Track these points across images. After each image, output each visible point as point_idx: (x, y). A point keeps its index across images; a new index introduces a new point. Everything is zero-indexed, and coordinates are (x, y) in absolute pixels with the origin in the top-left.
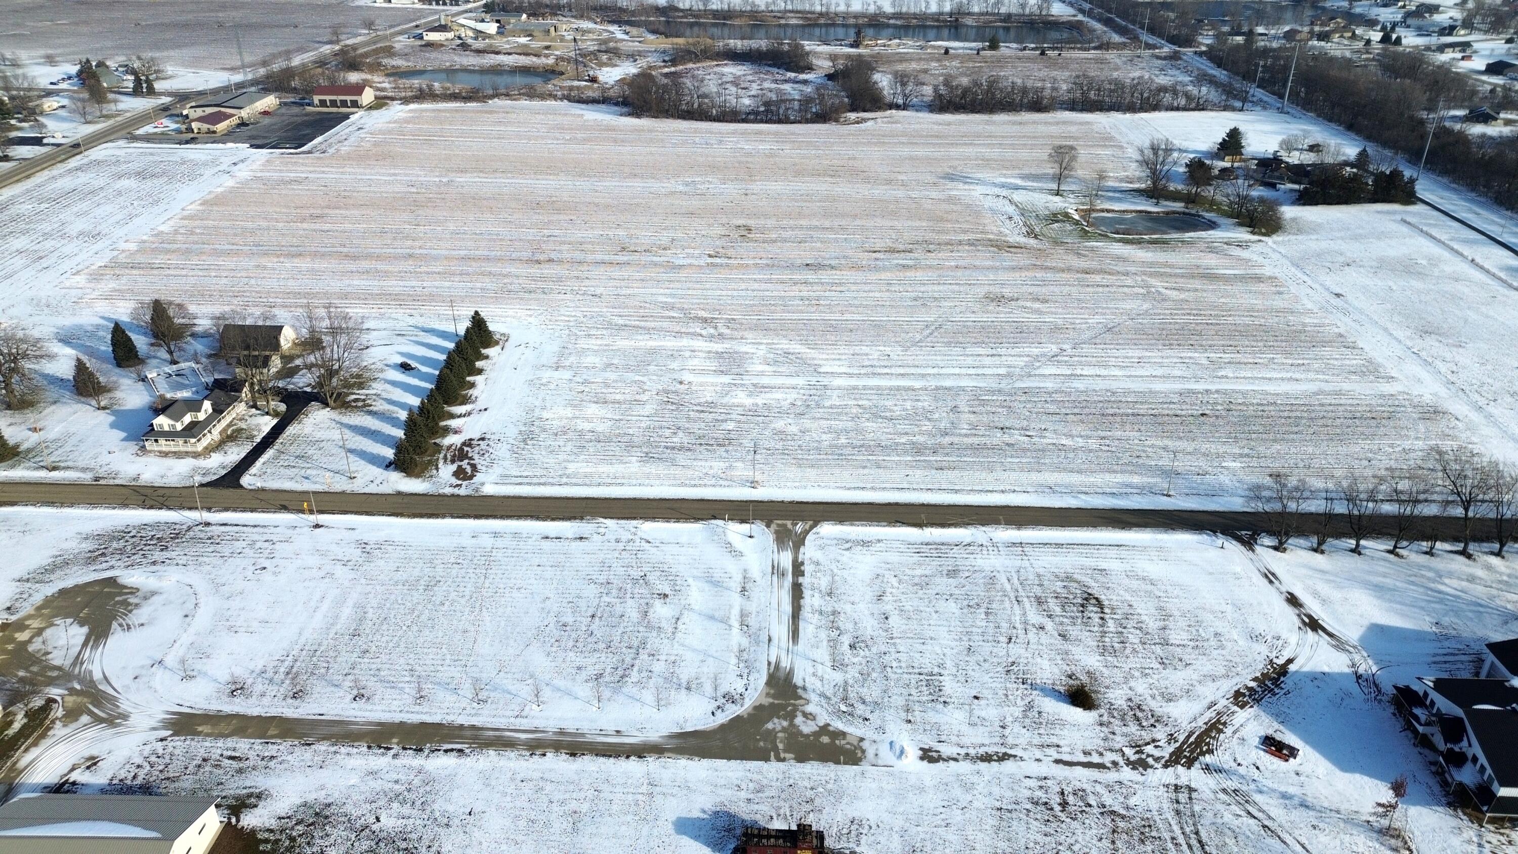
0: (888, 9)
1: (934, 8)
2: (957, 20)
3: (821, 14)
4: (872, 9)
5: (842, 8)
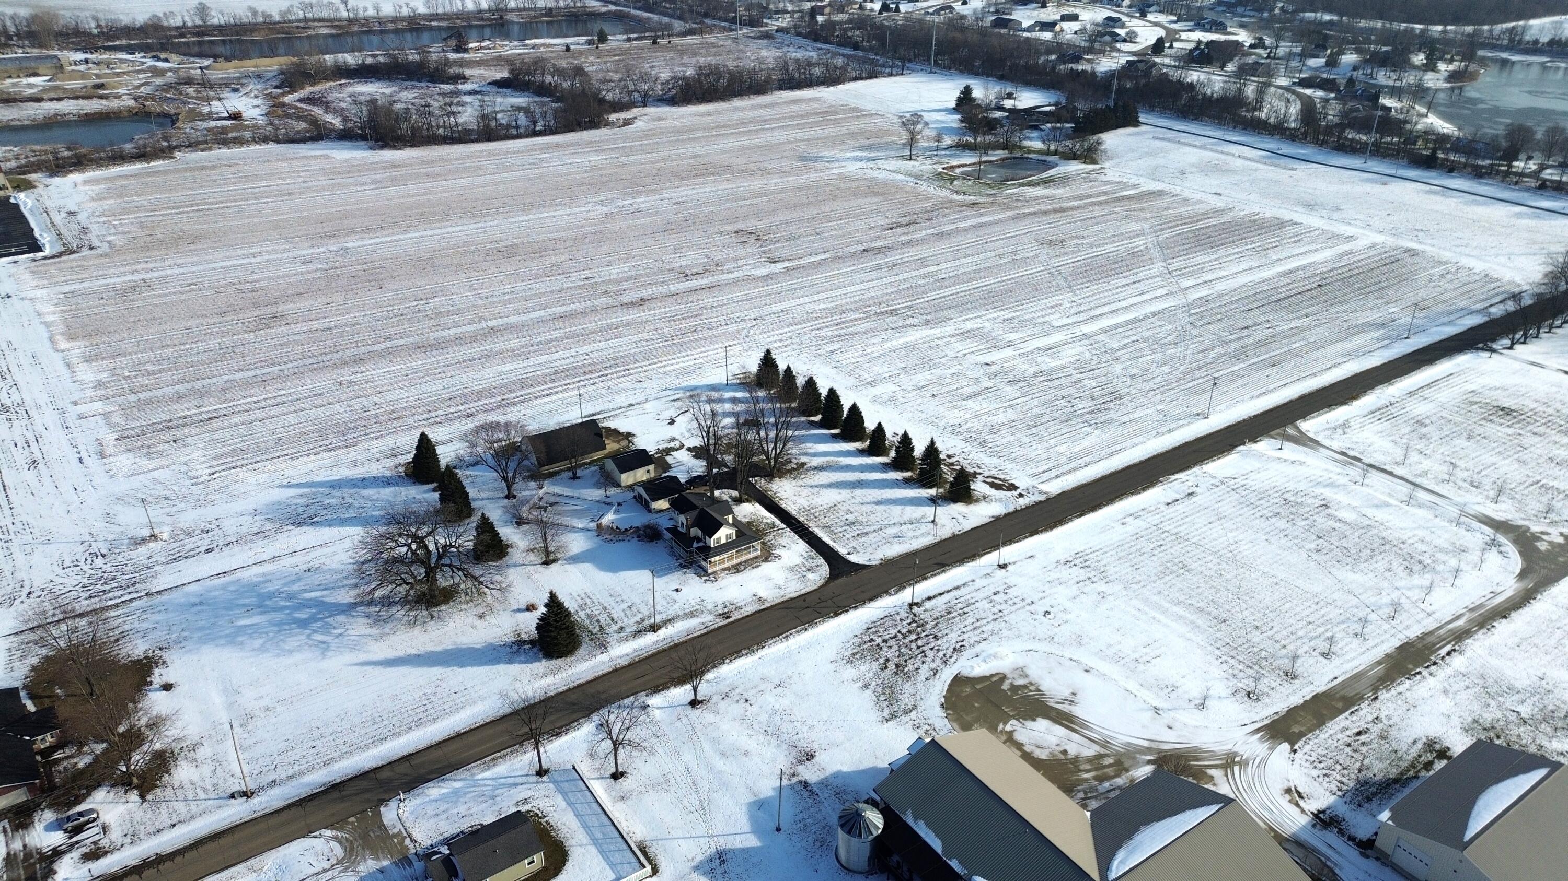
0: (422, 10)
1: (470, 6)
2: (501, 17)
3: (350, 21)
4: (405, 12)
5: (371, 12)
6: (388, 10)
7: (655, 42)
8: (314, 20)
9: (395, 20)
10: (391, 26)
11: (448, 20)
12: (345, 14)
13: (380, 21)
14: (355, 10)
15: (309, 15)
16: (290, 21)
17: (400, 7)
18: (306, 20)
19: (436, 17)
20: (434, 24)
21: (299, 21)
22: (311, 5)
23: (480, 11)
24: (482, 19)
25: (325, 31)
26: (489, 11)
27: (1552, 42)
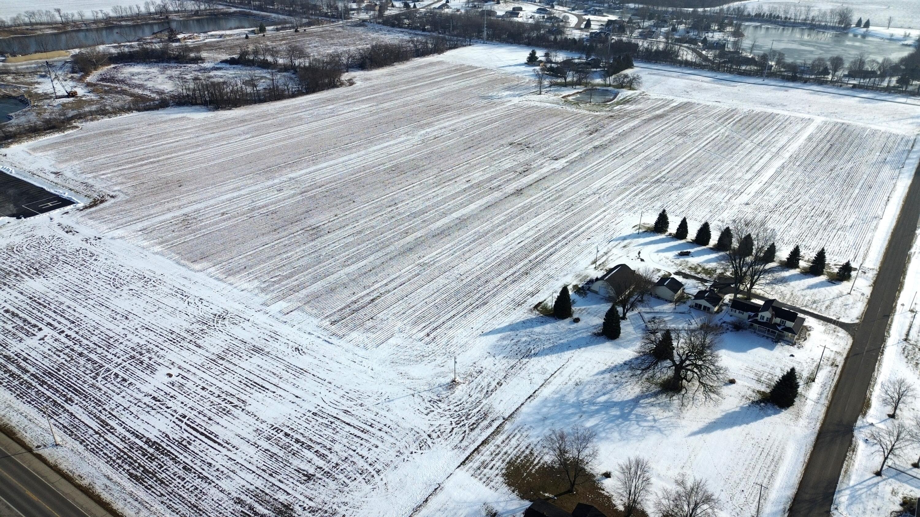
0: (112, 14)
3: (64, 24)
4: (101, 16)
5: (77, 17)
6: (88, 15)
7: (296, 31)
8: (37, 24)
9: (95, 22)
10: (94, 26)
11: (132, 20)
12: (58, 19)
13: (86, 23)
14: (66, 16)
15: (33, 21)
16: (19, 25)
17: (97, 13)
18: (31, 24)
19: (122, 18)
20: (123, 23)
21: (26, 24)
22: (33, 13)
23: (150, 14)
24: (154, 19)
25: (49, 31)
26: (156, 13)
27: (756, 15)
